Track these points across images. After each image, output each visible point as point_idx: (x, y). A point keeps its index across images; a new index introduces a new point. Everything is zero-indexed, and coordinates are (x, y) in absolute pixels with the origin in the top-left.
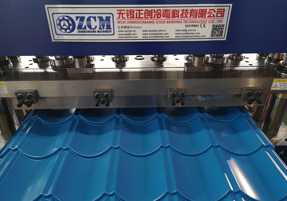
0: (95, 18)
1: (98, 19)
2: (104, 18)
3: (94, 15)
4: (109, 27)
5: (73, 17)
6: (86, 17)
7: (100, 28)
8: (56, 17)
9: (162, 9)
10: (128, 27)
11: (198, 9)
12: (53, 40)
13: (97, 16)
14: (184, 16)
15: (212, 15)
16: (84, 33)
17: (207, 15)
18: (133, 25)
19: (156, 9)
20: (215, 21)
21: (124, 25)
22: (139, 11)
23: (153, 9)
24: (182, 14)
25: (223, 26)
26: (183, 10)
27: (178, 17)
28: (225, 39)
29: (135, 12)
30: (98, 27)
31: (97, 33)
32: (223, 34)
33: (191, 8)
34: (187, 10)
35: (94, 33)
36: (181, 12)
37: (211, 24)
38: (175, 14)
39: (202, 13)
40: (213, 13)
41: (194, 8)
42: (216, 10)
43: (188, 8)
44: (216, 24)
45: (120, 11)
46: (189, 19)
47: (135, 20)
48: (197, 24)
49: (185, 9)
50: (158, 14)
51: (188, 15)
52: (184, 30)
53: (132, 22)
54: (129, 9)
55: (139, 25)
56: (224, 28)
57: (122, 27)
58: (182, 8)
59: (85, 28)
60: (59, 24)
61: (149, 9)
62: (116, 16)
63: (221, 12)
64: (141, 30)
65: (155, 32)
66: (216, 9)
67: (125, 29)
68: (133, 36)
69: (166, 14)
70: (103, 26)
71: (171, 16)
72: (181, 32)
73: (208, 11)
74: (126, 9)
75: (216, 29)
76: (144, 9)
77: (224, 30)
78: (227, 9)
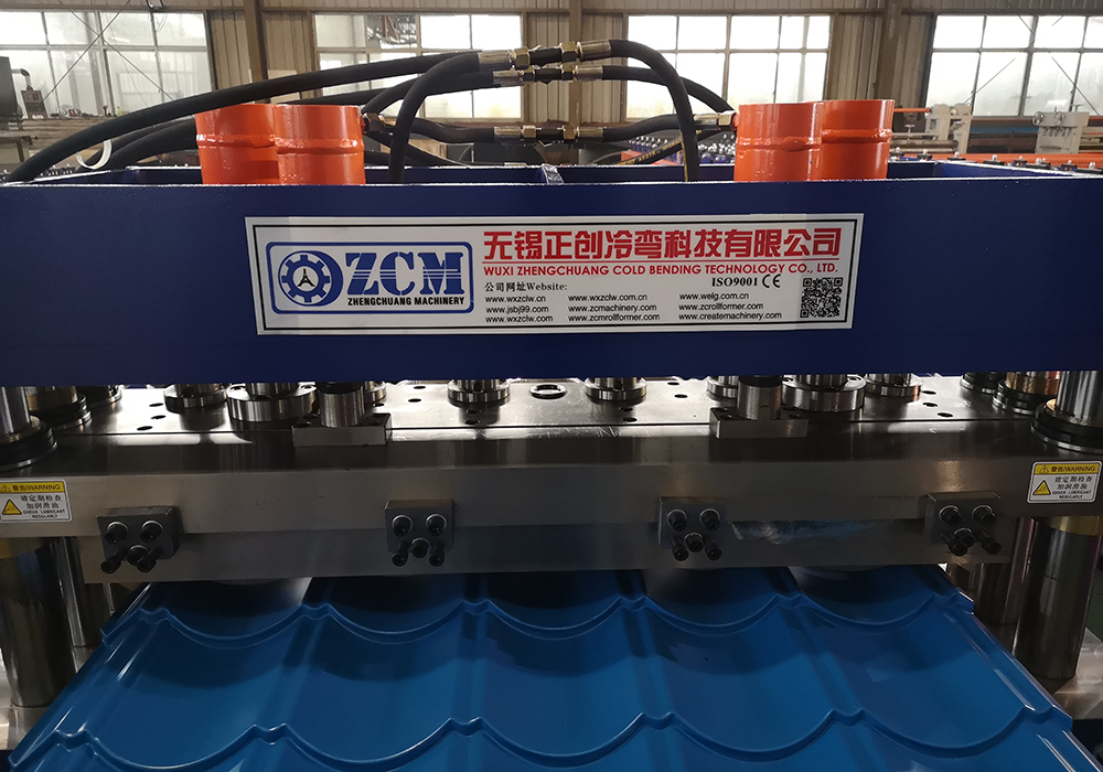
0: (409, 258)
1: (419, 262)
2: (441, 258)
3: (406, 250)
4: (454, 286)
5: (338, 255)
6: (382, 253)
7: (426, 290)
8: (278, 254)
9: (632, 229)
10: (521, 287)
11: (753, 228)
12: (260, 331)
13: (416, 250)
14: (707, 250)
15: (798, 249)
16: (370, 307)
17: (784, 248)
18: (538, 279)
19: (614, 230)
20: (812, 266)
21: (506, 279)
22: (559, 235)
23: (604, 229)
24: (701, 245)
25: (839, 281)
26: (703, 233)
27: (687, 253)
28: (848, 325)
29: (545, 239)
30: (419, 286)
31: (414, 307)
32: (842, 309)
33: (730, 227)
34: (714, 232)
35: (405, 307)
36: (695, 241)
37: (798, 278)
38: (676, 245)
39: (768, 242)
40: (803, 241)
41: (741, 228)
42: (811, 233)
43: (719, 227)
44: (815, 276)
45: (495, 235)
46: (723, 258)
47: (543, 263)
48: (752, 275)
49: (709, 228)
50: (622, 246)
51: (722, 249)
52: (710, 296)
53: (532, 271)
54: (523, 229)
55: (556, 279)
56: (844, 288)
57: (500, 286)
58: (699, 228)
59: (375, 289)
60: (288, 279)
61: (590, 230)
62: (481, 251)
63: (831, 240)
64: (563, 295)
65: (611, 303)
66: (811, 228)
67: (511, 293)
68: (537, 314)
69: (648, 244)
70: (437, 285)
71: (663, 251)
72: (699, 302)
73: (785, 236)
74: (514, 230)
75: (817, 293)
76: (575, 230)
77: (843, 296)
78: (847, 229)
